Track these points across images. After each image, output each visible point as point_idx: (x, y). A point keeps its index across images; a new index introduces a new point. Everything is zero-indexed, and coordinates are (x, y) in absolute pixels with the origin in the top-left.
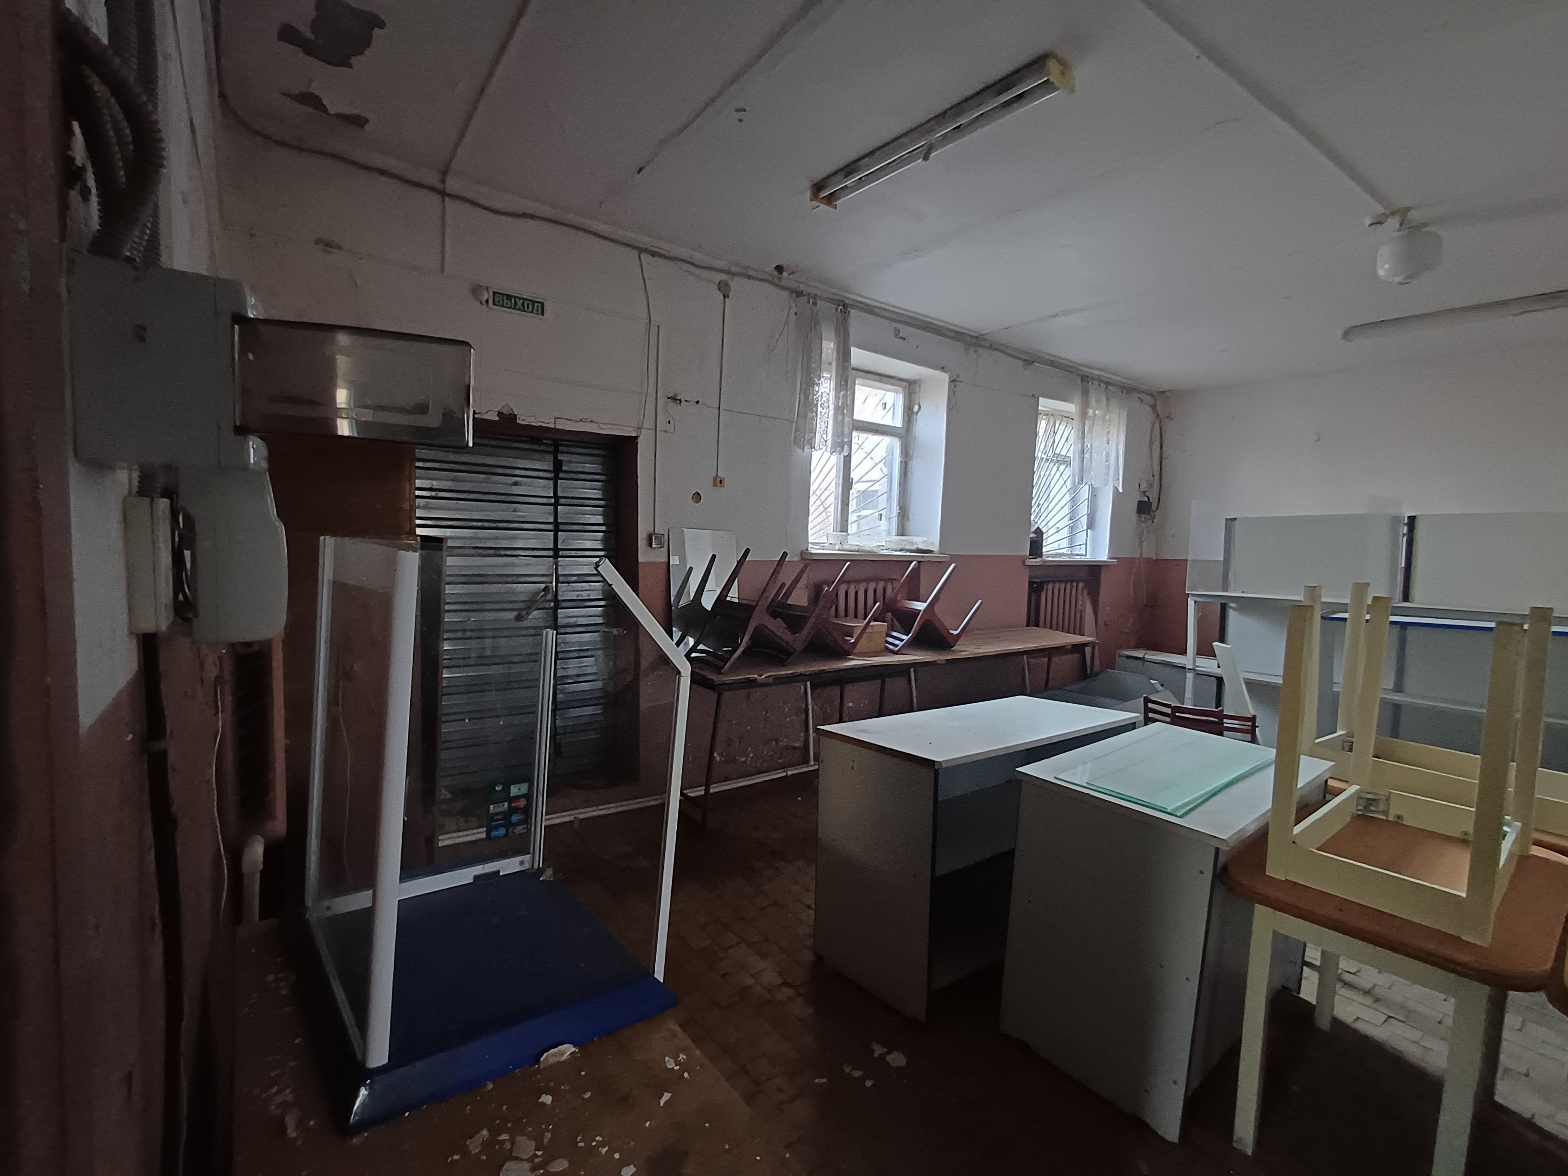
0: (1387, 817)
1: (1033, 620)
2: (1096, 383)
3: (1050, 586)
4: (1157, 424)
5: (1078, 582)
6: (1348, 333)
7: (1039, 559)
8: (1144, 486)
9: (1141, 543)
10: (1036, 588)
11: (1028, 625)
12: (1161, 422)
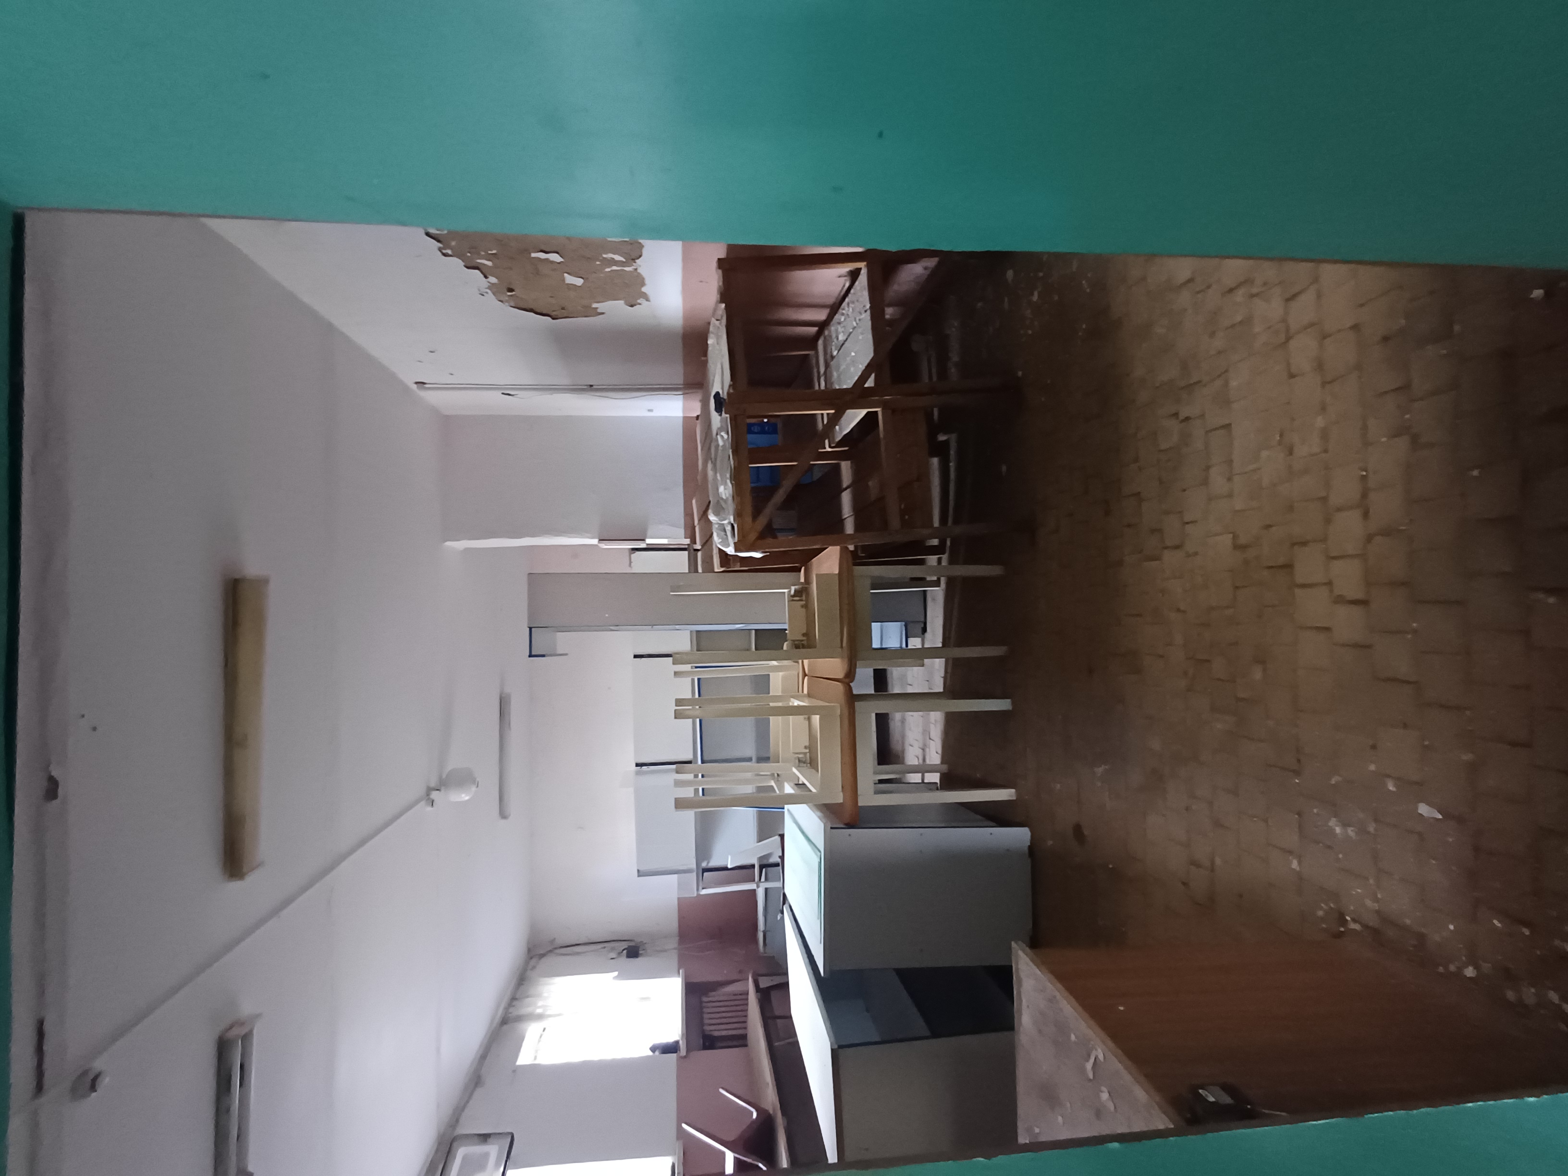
0: (807, 753)
1: (741, 1040)
2: (511, 1010)
3: (707, 1028)
4: (558, 951)
5: (701, 1002)
6: (503, 815)
7: (681, 1042)
8: (613, 955)
9: (665, 951)
10: (709, 1042)
11: (746, 1045)
12: (556, 948)
